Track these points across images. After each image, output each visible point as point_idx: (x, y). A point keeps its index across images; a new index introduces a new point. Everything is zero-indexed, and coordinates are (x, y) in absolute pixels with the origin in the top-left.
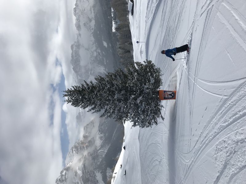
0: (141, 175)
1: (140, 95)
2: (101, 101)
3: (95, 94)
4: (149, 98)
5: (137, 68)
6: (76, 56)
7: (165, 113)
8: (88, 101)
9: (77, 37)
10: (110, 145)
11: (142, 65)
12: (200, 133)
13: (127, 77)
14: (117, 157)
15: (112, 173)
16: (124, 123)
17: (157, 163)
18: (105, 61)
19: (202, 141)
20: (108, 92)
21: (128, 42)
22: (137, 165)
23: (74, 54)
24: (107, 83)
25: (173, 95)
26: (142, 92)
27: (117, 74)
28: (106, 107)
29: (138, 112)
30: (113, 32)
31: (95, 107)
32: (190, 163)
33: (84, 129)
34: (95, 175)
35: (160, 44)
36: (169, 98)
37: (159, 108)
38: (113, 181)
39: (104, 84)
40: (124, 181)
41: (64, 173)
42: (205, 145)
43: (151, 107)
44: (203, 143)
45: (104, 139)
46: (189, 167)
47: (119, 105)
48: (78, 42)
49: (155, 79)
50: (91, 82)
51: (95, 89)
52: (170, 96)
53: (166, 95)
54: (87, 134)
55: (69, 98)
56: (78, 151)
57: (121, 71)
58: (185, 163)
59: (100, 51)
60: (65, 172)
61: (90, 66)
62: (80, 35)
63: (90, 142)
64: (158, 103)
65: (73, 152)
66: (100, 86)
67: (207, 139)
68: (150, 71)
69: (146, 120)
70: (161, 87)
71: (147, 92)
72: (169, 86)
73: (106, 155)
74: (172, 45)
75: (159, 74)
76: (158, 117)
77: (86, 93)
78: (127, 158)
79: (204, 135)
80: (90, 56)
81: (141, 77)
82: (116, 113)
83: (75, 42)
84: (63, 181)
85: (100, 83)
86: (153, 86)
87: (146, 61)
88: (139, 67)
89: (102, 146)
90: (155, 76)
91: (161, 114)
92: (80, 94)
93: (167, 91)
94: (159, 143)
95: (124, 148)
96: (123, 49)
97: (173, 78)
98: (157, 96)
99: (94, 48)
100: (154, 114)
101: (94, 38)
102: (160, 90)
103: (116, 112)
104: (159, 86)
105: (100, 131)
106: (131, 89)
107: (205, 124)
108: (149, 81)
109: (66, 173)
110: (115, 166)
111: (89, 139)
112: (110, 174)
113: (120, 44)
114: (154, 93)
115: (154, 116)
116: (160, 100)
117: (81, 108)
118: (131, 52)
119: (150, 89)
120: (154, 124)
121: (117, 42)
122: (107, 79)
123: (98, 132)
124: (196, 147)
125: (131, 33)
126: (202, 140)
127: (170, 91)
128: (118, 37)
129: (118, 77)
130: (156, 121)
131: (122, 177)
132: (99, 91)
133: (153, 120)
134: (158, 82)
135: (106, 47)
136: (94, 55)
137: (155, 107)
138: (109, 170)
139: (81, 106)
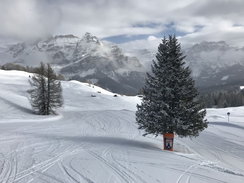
0: (91, 111)
1: (169, 114)
2: (164, 73)
3: (172, 68)
4: (165, 123)
5: (199, 112)
6: (211, 46)
7: (149, 138)
8: (164, 60)
9: (234, 47)
10: (118, 82)
11: (203, 117)
12: (133, 172)
13: (189, 101)
14: (108, 89)
15: (94, 84)
16: (138, 96)
17: (102, 126)
18: (205, 77)
19: (125, 173)
20: (173, 80)
21: (228, 103)
22: (100, 107)
23: (214, 44)
24: (183, 79)
25: (168, 147)
26: (172, 115)
27: (192, 90)
28: (158, 78)
29: (151, 111)
30: (240, 87)
31: (157, 67)
32: (103, 158)
33: (134, 57)
34: (92, 69)
35: (227, 138)
36: (165, 143)
37: (155, 132)
38: (87, 85)
39: (181, 76)
40: (87, 95)
41: (94, 39)
42: (122, 175)
43: (156, 124)
44: (124, 173)
45: (124, 76)
46: (100, 157)
47: (158, 92)
48: (228, 48)
49: (187, 130)
50: (184, 63)
51: (177, 67)
52: (167, 145)
53: (169, 141)
54: (129, 60)
55: (168, 41)
56: (113, 52)
57: (196, 94)
58: (103, 153)
59: (217, 72)
60: (96, 40)
61: (199, 62)
62: (237, 50)
63: (122, 63)
64: (160, 131)
65: (113, 47)
66: (180, 72)
67: (127, 178)
68: (195, 126)
69: (143, 118)
70: (178, 136)
71: (172, 121)
72: (178, 144)
73: (109, 78)
74: (226, 151)
75: (192, 135)
76: (146, 131)
77: (173, 59)
78: (107, 98)
79: (132, 176)
80: (212, 62)
81: (189, 116)
82: (150, 88)
83: (228, 45)
84: (88, 39)
85: (183, 73)
86: (179, 128)
87: (207, 122)
88: (200, 114)
89: (117, 75)
90: (190, 131)
91: (149, 133)
92: (172, 52)
93: (173, 142)
94: (120, 129)
95: (115, 96)
96: (219, 97)
97: (187, 149)
98: (168, 131)
99: (220, 66)
100: (149, 126)
101: (232, 66)
102: (175, 135)
103: (152, 88)
104: (178, 134)
105: (131, 72)
106: (176, 104)
107: (142, 178)
108: (184, 124)
109: (94, 41)
110: (99, 86)
111: (124, 62)
112: (93, 82)
113: (225, 94)
114: (171, 128)
115: (147, 126)
116: (164, 133)
117: (157, 54)
118: (216, 106)
119: (176, 125)
120: (139, 126)
121: (227, 91)
122: (187, 80)
123: (131, 71)
124: (119, 166)
125: (239, 106)
126: (127, 172)
127: (172, 145)
128: (233, 92)
129: (190, 91)
130: (142, 128)
131: (90, 93)
132: (174, 71)
133: (143, 125)
134: (183, 133)
135: (222, 79)
136: (212, 66)
137: (156, 128)
138: (96, 81)
139: (159, 53)
